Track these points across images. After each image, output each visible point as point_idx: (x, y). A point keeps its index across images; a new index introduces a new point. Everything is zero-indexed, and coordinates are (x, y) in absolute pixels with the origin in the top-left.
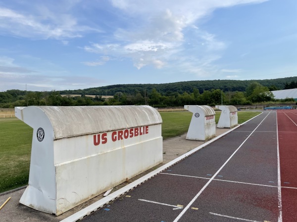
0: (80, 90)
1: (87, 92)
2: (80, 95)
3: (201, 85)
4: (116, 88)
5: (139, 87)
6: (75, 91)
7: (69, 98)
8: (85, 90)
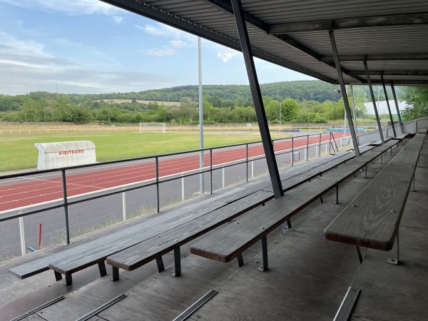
0: (133, 93)
1: (143, 96)
2: (130, 101)
3: (309, 88)
4: (184, 91)
5: (219, 89)
6: (126, 94)
7: (111, 105)
8: (141, 93)
